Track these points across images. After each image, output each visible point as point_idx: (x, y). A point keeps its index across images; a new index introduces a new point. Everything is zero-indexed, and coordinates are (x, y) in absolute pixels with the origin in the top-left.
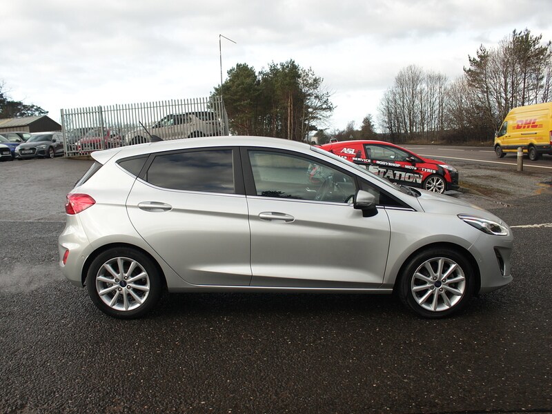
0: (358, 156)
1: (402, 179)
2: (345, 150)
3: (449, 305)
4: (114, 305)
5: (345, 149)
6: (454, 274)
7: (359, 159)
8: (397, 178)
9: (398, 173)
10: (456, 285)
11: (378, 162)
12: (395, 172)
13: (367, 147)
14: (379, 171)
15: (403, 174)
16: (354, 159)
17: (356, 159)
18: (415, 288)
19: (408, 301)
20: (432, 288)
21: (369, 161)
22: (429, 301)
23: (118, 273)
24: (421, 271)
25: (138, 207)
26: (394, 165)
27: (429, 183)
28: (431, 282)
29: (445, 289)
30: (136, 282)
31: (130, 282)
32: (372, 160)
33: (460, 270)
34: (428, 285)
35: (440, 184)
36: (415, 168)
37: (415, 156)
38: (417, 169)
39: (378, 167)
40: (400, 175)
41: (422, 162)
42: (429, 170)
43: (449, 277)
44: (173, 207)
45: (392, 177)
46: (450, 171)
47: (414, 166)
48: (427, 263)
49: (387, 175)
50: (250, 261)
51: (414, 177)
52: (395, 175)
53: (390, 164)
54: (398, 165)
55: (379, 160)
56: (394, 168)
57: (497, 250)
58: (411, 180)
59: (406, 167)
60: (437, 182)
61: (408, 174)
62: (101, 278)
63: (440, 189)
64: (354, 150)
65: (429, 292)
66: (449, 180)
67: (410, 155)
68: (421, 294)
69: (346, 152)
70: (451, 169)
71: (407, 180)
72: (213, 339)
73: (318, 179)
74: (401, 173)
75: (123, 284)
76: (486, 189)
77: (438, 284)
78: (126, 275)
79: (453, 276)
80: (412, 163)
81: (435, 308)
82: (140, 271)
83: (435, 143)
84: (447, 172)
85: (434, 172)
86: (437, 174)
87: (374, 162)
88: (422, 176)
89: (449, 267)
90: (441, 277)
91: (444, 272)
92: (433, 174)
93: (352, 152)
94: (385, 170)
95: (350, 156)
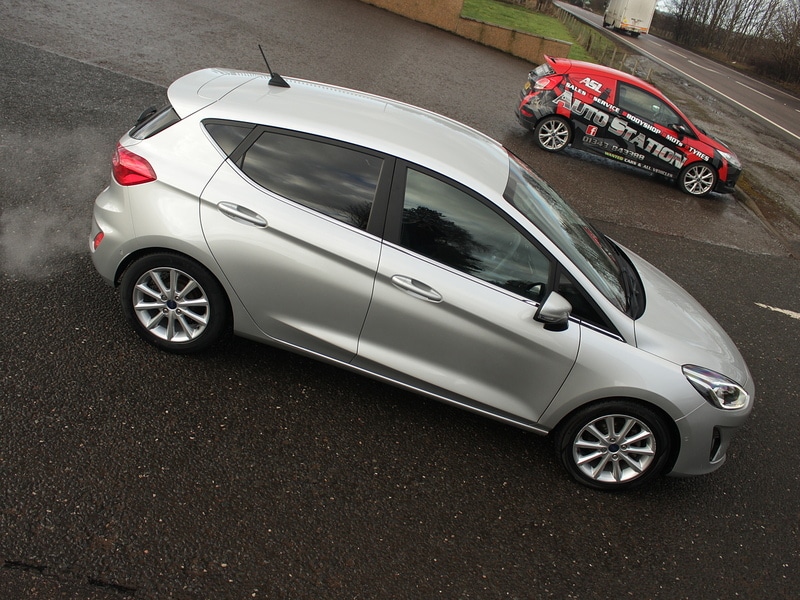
0: (603, 96)
1: (655, 154)
2: (588, 82)
3: (618, 477)
4: (153, 328)
5: (588, 79)
6: (643, 443)
7: (603, 103)
8: (648, 149)
9: (652, 142)
10: (637, 457)
11: (629, 116)
12: (649, 139)
13: (622, 86)
14: (626, 131)
15: (660, 146)
16: (595, 99)
17: (599, 100)
18: (581, 443)
19: (563, 456)
20: (602, 450)
21: (617, 110)
22: (593, 463)
23: (168, 287)
24: (597, 425)
25: (216, 207)
26: (651, 128)
27: (692, 173)
28: (604, 442)
29: (621, 457)
30: (190, 308)
31: (182, 306)
32: (622, 110)
33: (652, 441)
34: (598, 445)
35: (707, 180)
36: (681, 144)
37: (688, 126)
38: (683, 146)
39: (626, 124)
40: (655, 147)
41: (694, 137)
42: (699, 154)
43: (633, 444)
44: (269, 225)
45: (641, 145)
46: (729, 165)
47: (681, 139)
48: (610, 418)
49: (635, 139)
50: (360, 334)
51: (673, 156)
52: (646, 143)
53: (646, 125)
54: (657, 131)
55: (633, 114)
56: (649, 134)
57: (717, 430)
58: (667, 159)
59: (668, 137)
60: (704, 174)
61: (666, 149)
62: (143, 287)
63: (704, 186)
64: (600, 85)
65: (597, 454)
66: (723, 177)
67: (682, 121)
68: (585, 451)
69: (587, 85)
70: (733, 162)
71: (661, 157)
72: (275, 431)
73: (531, 111)
74: (656, 143)
75: (172, 304)
76: (773, 202)
77: (614, 448)
78: (179, 294)
79: (639, 444)
80: (680, 135)
81: (598, 475)
82: (199, 296)
83: (739, 66)
84: (725, 164)
85: (707, 159)
86: (710, 163)
87: (624, 114)
88: (685, 159)
89: (639, 431)
90: (622, 440)
91: (629, 435)
92: (703, 161)
93: (596, 87)
94: (635, 132)
95: (591, 93)
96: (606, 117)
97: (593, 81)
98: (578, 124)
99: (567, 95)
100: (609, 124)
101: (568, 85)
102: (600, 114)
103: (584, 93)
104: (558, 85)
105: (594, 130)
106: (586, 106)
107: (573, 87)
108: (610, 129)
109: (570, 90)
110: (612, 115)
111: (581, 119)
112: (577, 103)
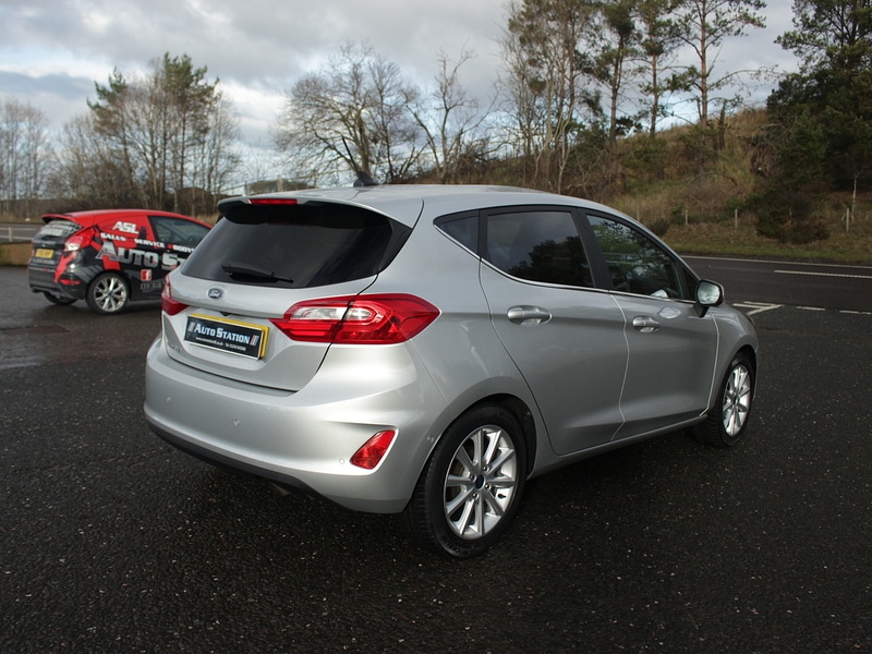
0: (142, 236)
2: (120, 226)
5: (119, 223)
7: (146, 242)
11: (176, 248)
13: (155, 222)
14: (179, 262)
16: (137, 241)
17: (140, 241)
21: (162, 245)
32: (166, 244)
39: (176, 256)
55: (178, 244)
64: (134, 226)
69: (121, 229)
87: (170, 246)
93: (131, 228)
95: (130, 237)
96: (156, 257)
97: (125, 224)
98: (130, 273)
99: (109, 247)
100: (160, 262)
101: (103, 235)
102: (148, 255)
103: (123, 239)
104: (93, 239)
105: (148, 273)
106: (131, 251)
107: (109, 236)
108: (163, 267)
109: (108, 240)
110: (160, 252)
111: (132, 266)
112: (122, 251)
